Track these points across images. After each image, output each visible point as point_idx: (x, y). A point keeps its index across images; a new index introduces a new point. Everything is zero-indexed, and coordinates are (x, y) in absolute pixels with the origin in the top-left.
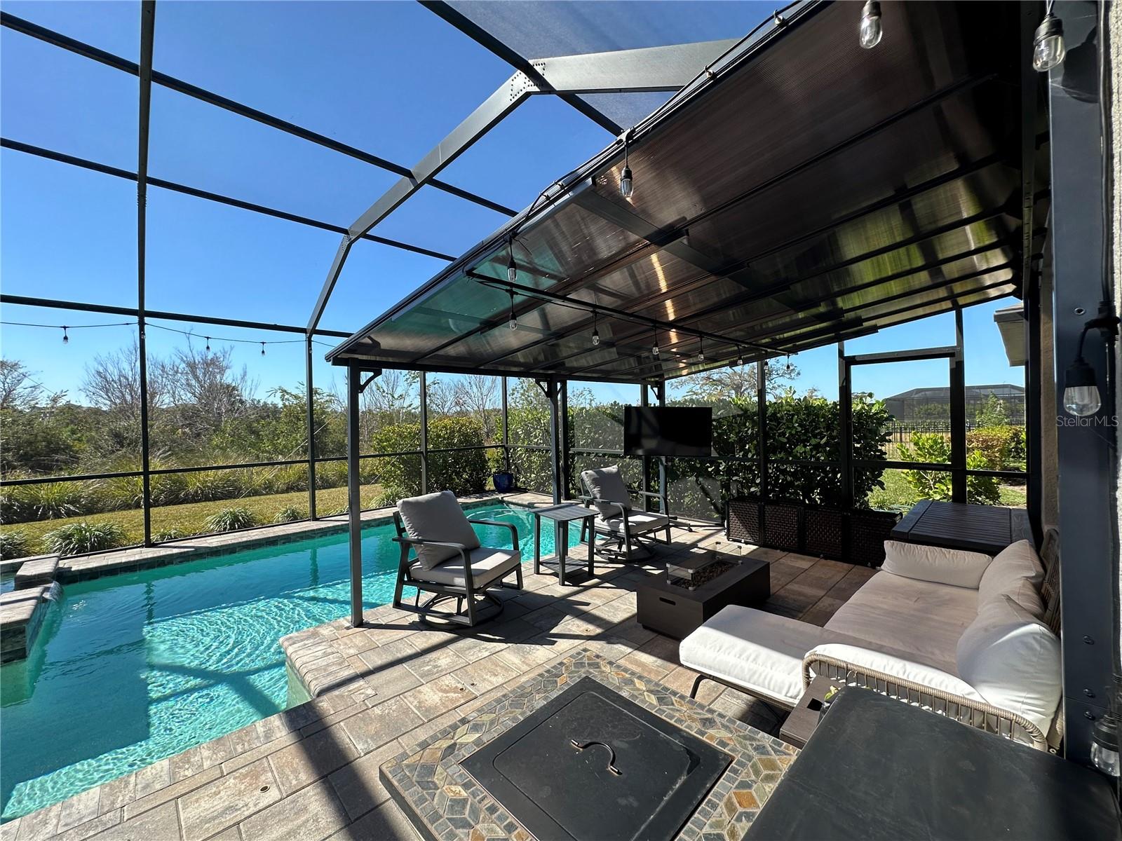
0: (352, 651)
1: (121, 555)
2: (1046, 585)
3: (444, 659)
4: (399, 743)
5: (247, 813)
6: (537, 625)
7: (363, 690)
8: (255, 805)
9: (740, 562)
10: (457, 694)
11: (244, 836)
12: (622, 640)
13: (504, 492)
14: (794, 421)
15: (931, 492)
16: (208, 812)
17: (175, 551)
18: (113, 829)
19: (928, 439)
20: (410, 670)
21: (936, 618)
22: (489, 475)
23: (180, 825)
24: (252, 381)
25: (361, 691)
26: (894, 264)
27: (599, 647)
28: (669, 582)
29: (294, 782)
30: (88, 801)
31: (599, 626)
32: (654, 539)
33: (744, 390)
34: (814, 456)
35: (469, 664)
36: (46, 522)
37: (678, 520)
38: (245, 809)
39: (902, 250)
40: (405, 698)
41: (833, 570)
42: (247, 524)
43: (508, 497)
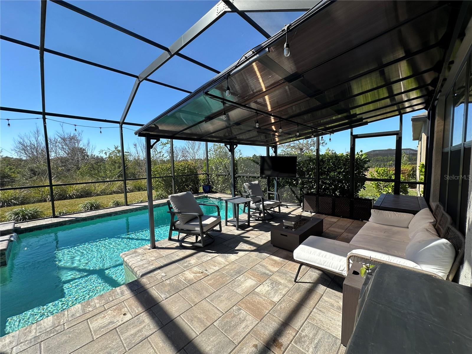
0: (153, 258)
1: (42, 221)
2: (437, 225)
3: (193, 260)
4: (179, 294)
5: (119, 324)
6: (230, 246)
7: (160, 274)
8: (122, 321)
9: (311, 219)
10: (200, 274)
11: (119, 333)
12: (265, 251)
13: (207, 193)
14: (330, 162)
15: (382, 191)
16: (102, 324)
17: (67, 219)
18: (61, 333)
19: (382, 170)
20: (179, 265)
21: (394, 239)
22: (200, 186)
23: (90, 330)
24: (93, 146)
25: (159, 274)
26: (372, 97)
27: (256, 254)
28: (284, 228)
29: (137, 311)
30: (48, 322)
31: (255, 246)
32: (274, 211)
33: (304, 151)
34: (338, 177)
35: (203, 262)
36: (4, 208)
37: (282, 203)
38: (118, 322)
39: (376, 91)
40: (179, 276)
41: (346, 222)
42: (97, 208)
43: (209, 195)
